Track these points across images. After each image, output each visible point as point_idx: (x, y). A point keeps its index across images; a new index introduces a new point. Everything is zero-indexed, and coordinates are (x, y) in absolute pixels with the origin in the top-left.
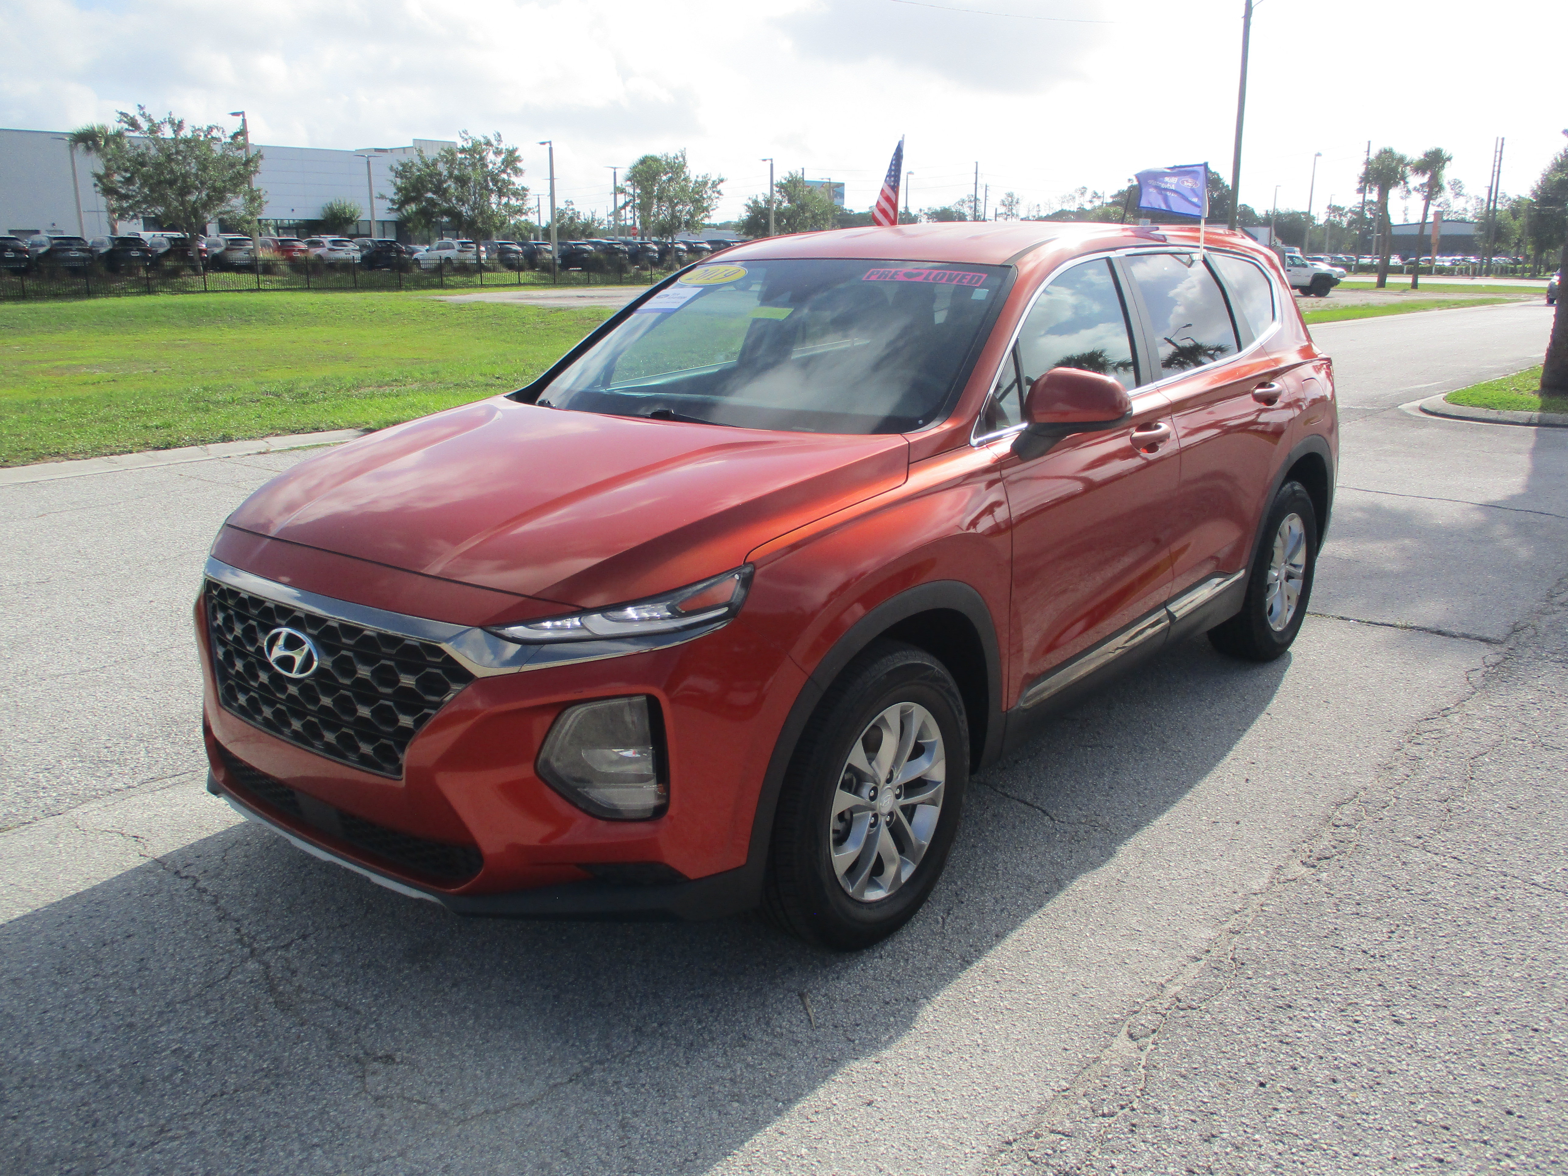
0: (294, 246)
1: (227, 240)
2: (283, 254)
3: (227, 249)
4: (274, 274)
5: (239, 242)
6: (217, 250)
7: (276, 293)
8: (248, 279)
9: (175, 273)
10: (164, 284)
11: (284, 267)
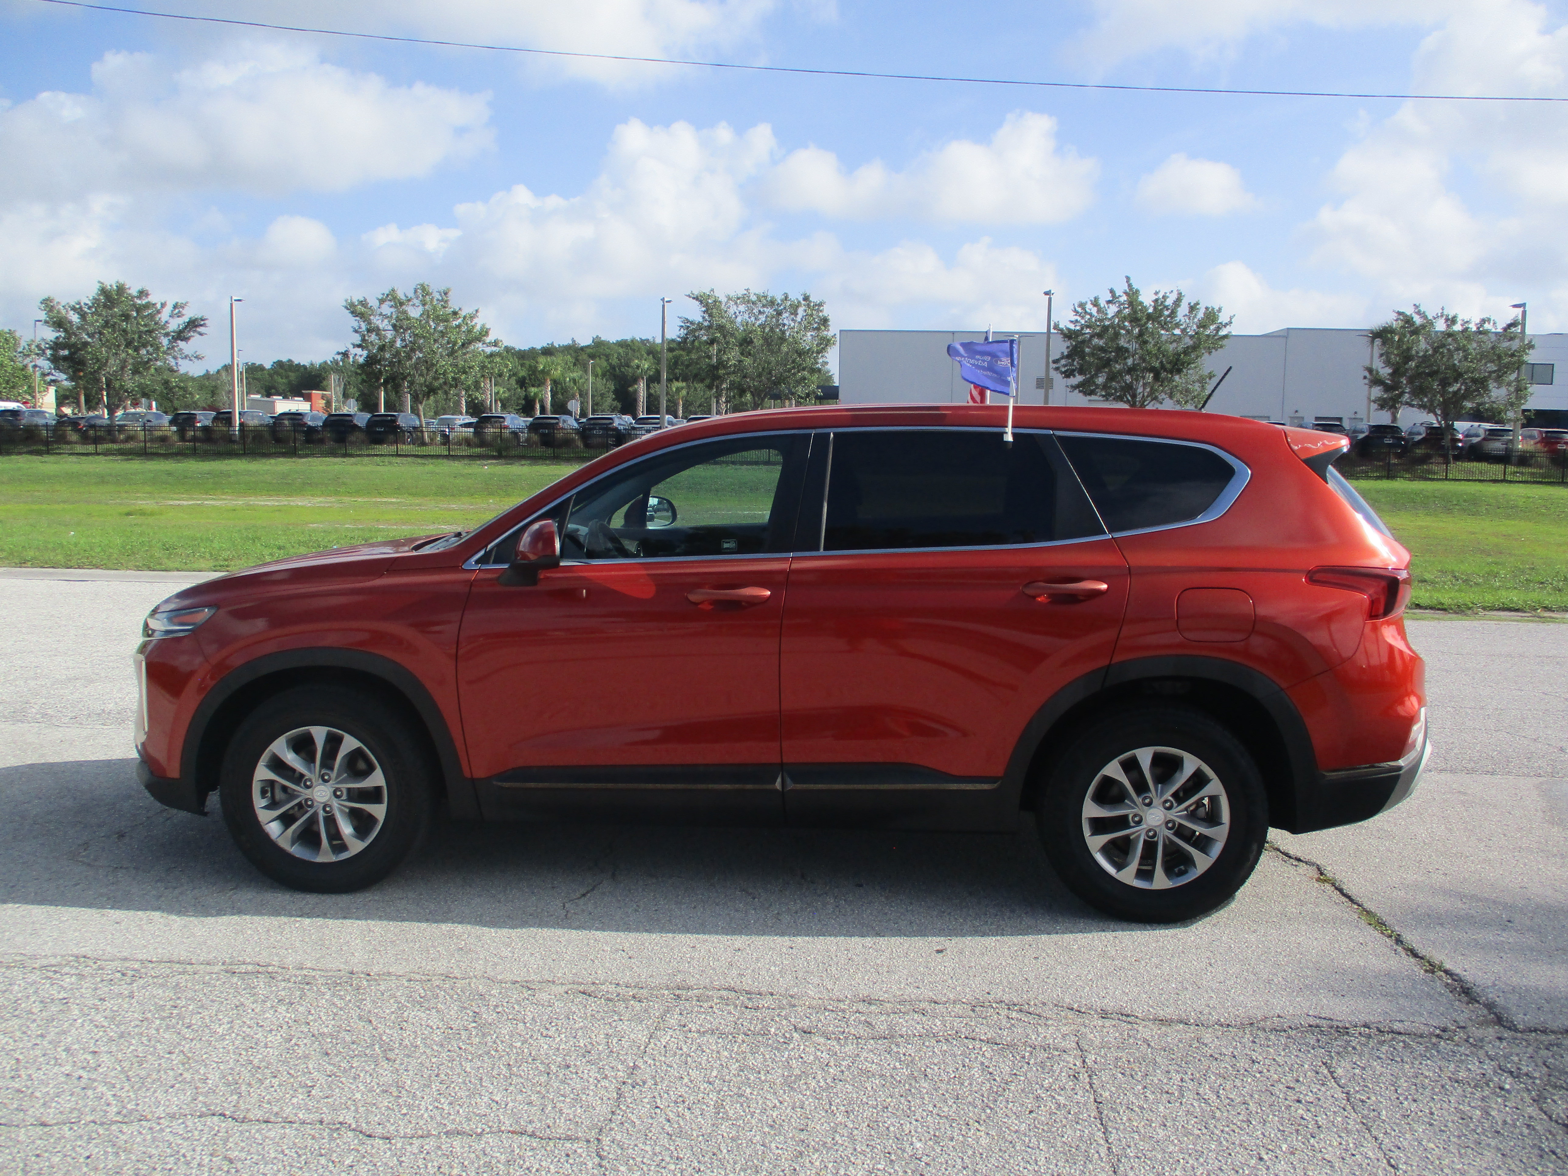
0: (1561, 438)
1: (1486, 430)
2: (1545, 447)
3: (1484, 439)
4: (1530, 466)
5: (1500, 433)
6: (1475, 440)
7: (1521, 485)
8: (1496, 470)
9: (1425, 459)
10: (1407, 471)
11: (1543, 459)
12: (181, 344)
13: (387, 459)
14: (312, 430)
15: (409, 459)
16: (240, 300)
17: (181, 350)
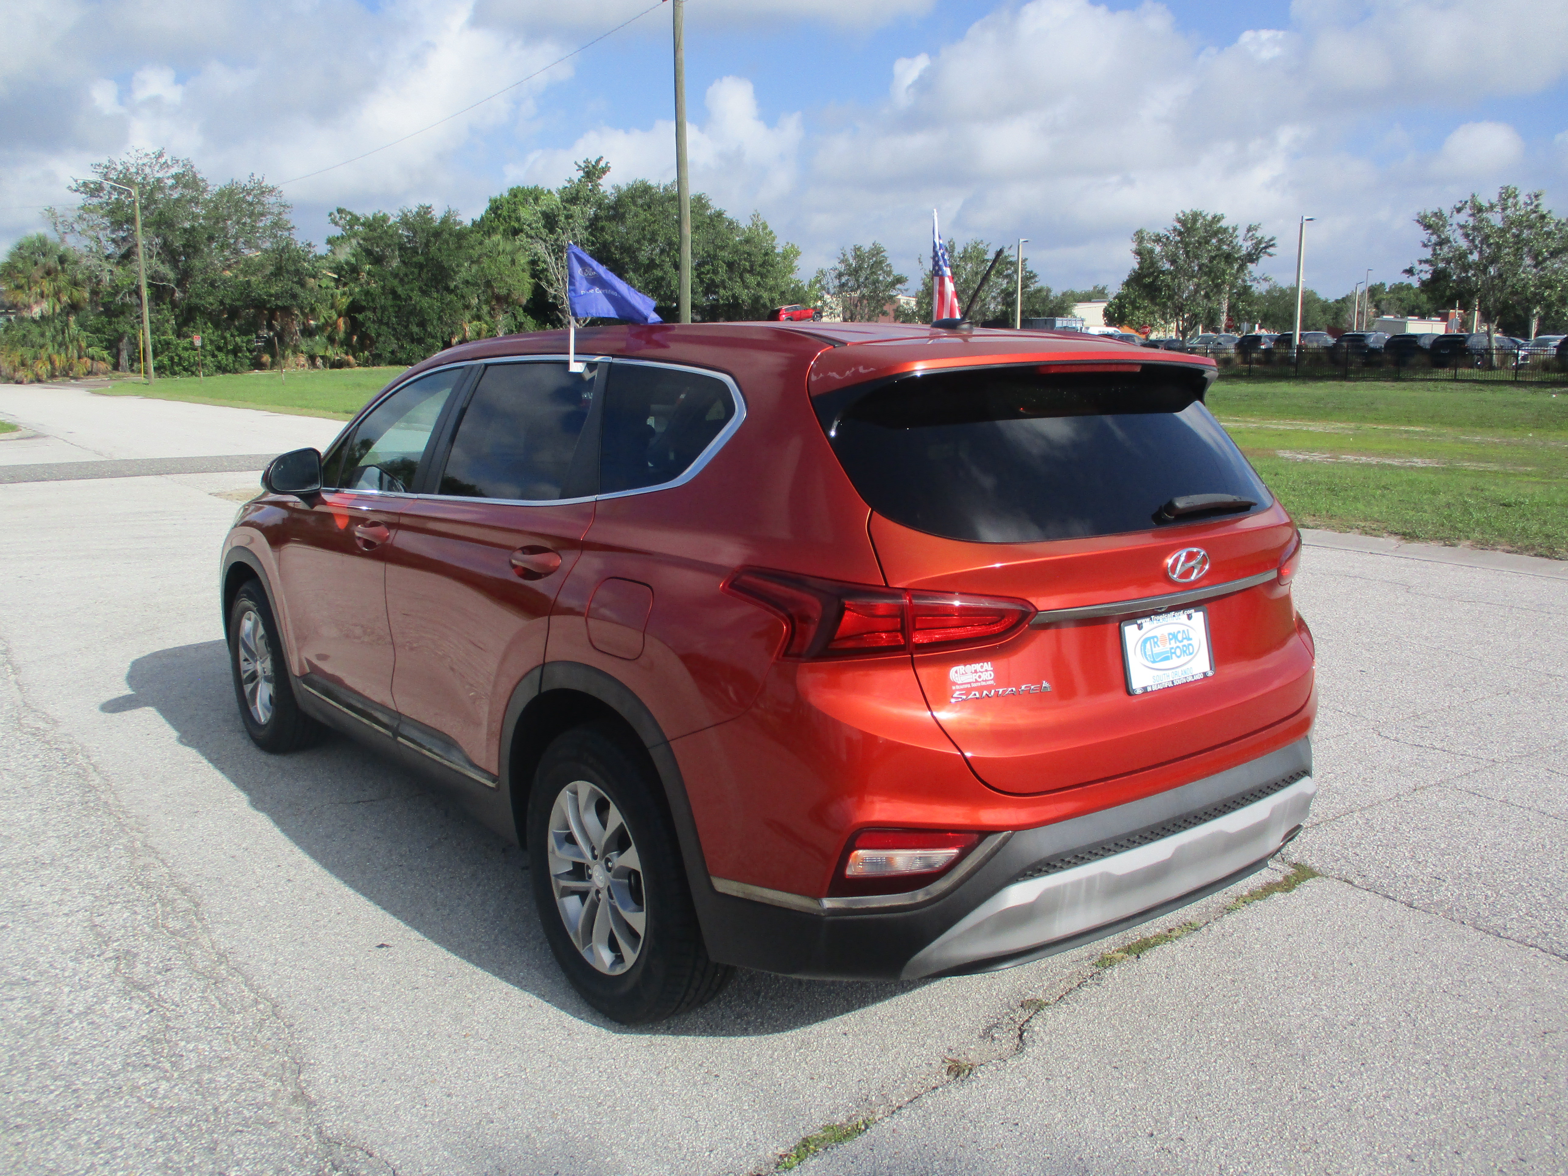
12: (1250, 266)
13: (1443, 384)
14: (1374, 351)
15: (1467, 385)
16: (1311, 220)
17: (1250, 272)
